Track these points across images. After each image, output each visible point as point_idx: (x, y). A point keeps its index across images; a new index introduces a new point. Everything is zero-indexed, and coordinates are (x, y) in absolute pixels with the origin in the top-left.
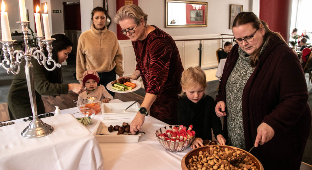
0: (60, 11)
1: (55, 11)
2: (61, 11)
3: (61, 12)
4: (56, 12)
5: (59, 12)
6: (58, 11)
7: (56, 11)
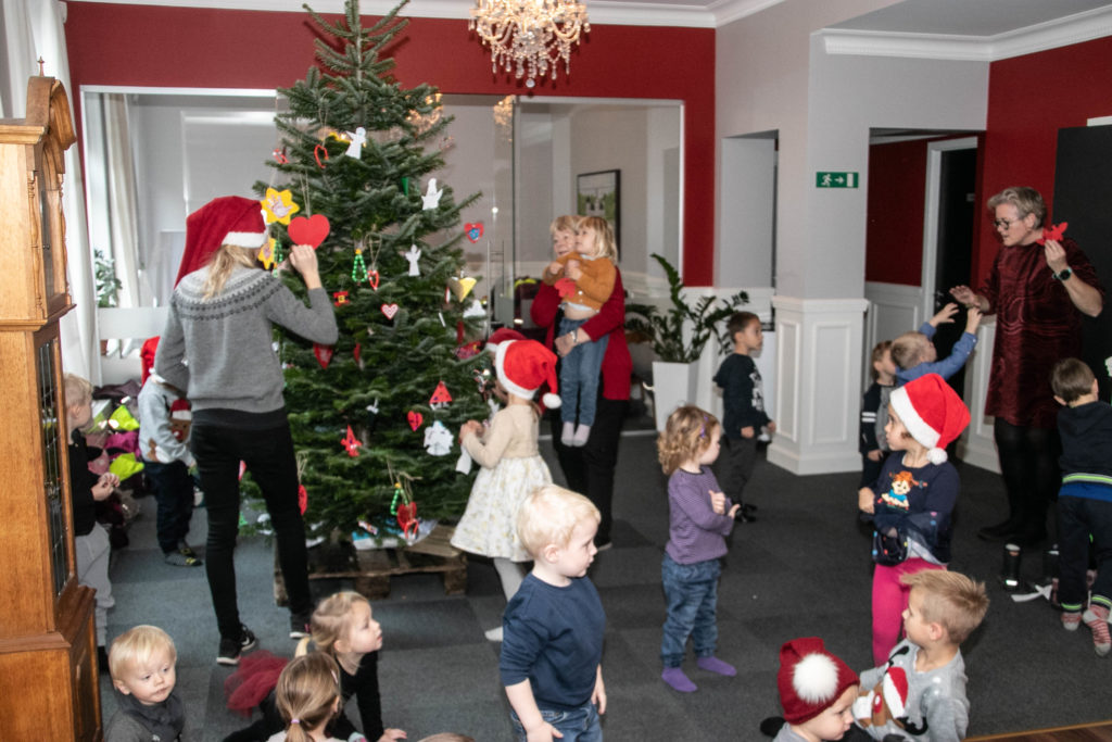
0: (850, 181)
1: (827, 179)
2: (856, 176)
3: (856, 185)
4: (834, 184)
5: (844, 185)
6: (844, 176)
7: (834, 176)
